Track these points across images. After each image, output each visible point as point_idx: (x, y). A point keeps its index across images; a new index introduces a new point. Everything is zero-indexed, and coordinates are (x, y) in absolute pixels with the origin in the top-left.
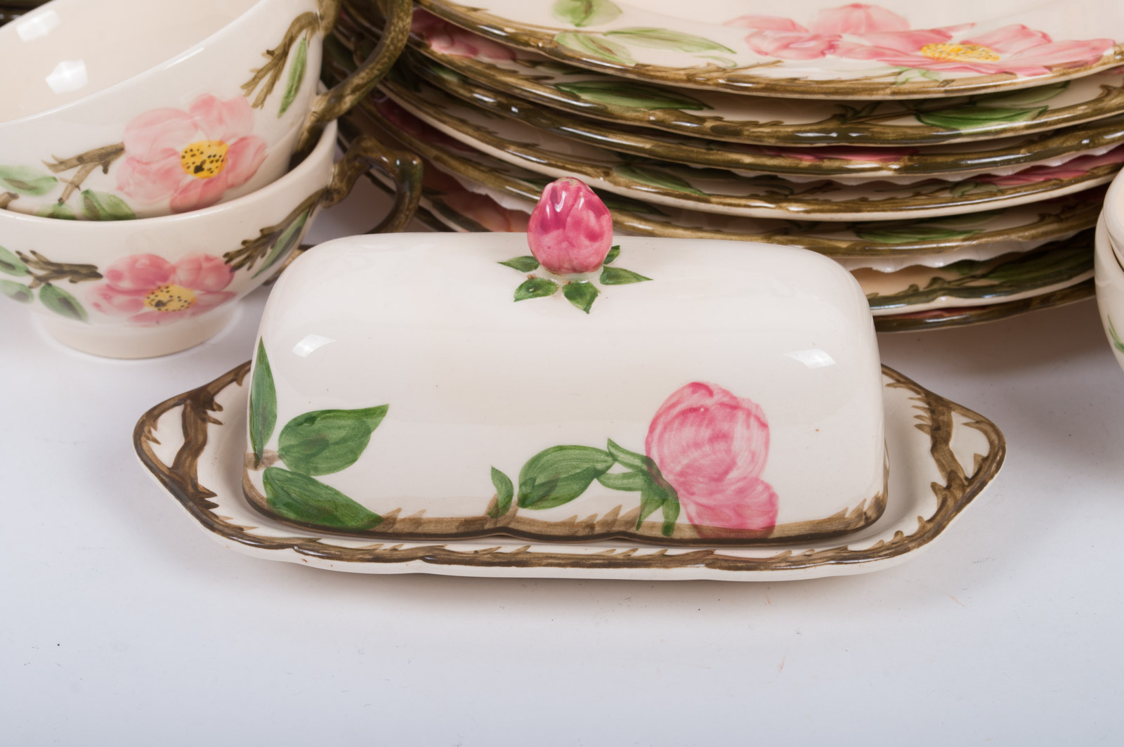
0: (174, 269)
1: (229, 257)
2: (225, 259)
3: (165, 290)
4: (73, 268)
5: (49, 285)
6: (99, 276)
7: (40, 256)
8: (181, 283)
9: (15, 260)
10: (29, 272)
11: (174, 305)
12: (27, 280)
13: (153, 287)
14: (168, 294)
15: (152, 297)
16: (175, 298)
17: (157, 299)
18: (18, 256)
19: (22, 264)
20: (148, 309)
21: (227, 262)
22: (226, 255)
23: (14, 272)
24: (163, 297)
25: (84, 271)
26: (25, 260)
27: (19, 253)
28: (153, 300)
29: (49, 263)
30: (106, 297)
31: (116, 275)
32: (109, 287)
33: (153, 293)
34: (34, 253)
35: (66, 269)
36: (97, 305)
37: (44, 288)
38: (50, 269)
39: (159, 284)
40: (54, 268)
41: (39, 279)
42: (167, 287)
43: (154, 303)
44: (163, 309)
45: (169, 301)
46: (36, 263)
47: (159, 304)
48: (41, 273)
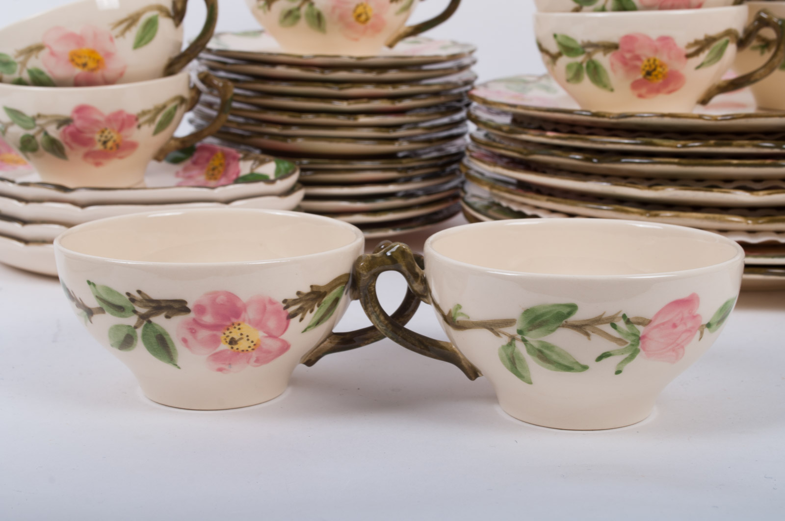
0: (245, 308)
1: (287, 303)
2: (284, 305)
3: (238, 327)
4: (168, 304)
5: (150, 322)
6: (187, 311)
7: (145, 294)
8: (250, 322)
9: (124, 301)
10: (135, 312)
11: (243, 345)
12: (132, 320)
13: (228, 323)
14: (240, 332)
15: (227, 333)
16: (244, 336)
17: (231, 335)
18: (127, 297)
19: (129, 304)
20: (224, 346)
21: (286, 308)
22: (285, 301)
23: (123, 314)
24: (235, 334)
25: (176, 306)
26: (133, 300)
27: (128, 294)
28: (228, 336)
29: (151, 301)
30: (193, 331)
31: (201, 310)
32: (195, 321)
33: (228, 329)
34: (139, 292)
35: (163, 304)
36: (185, 341)
37: (146, 326)
38: (151, 306)
39: (234, 320)
40: (154, 305)
41: (143, 317)
42: (239, 324)
43: (228, 340)
44: (235, 347)
45: (241, 339)
46: (141, 301)
47: (233, 342)
48: (143, 311)
